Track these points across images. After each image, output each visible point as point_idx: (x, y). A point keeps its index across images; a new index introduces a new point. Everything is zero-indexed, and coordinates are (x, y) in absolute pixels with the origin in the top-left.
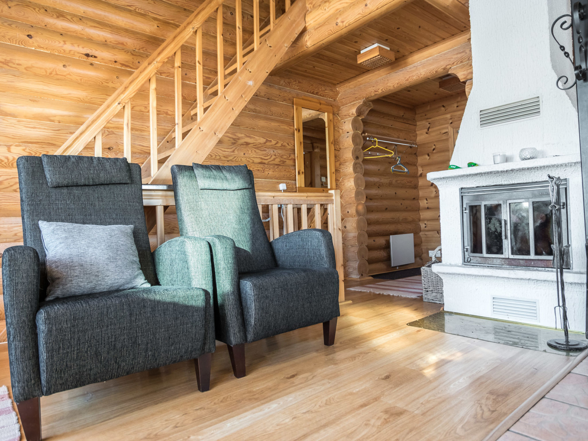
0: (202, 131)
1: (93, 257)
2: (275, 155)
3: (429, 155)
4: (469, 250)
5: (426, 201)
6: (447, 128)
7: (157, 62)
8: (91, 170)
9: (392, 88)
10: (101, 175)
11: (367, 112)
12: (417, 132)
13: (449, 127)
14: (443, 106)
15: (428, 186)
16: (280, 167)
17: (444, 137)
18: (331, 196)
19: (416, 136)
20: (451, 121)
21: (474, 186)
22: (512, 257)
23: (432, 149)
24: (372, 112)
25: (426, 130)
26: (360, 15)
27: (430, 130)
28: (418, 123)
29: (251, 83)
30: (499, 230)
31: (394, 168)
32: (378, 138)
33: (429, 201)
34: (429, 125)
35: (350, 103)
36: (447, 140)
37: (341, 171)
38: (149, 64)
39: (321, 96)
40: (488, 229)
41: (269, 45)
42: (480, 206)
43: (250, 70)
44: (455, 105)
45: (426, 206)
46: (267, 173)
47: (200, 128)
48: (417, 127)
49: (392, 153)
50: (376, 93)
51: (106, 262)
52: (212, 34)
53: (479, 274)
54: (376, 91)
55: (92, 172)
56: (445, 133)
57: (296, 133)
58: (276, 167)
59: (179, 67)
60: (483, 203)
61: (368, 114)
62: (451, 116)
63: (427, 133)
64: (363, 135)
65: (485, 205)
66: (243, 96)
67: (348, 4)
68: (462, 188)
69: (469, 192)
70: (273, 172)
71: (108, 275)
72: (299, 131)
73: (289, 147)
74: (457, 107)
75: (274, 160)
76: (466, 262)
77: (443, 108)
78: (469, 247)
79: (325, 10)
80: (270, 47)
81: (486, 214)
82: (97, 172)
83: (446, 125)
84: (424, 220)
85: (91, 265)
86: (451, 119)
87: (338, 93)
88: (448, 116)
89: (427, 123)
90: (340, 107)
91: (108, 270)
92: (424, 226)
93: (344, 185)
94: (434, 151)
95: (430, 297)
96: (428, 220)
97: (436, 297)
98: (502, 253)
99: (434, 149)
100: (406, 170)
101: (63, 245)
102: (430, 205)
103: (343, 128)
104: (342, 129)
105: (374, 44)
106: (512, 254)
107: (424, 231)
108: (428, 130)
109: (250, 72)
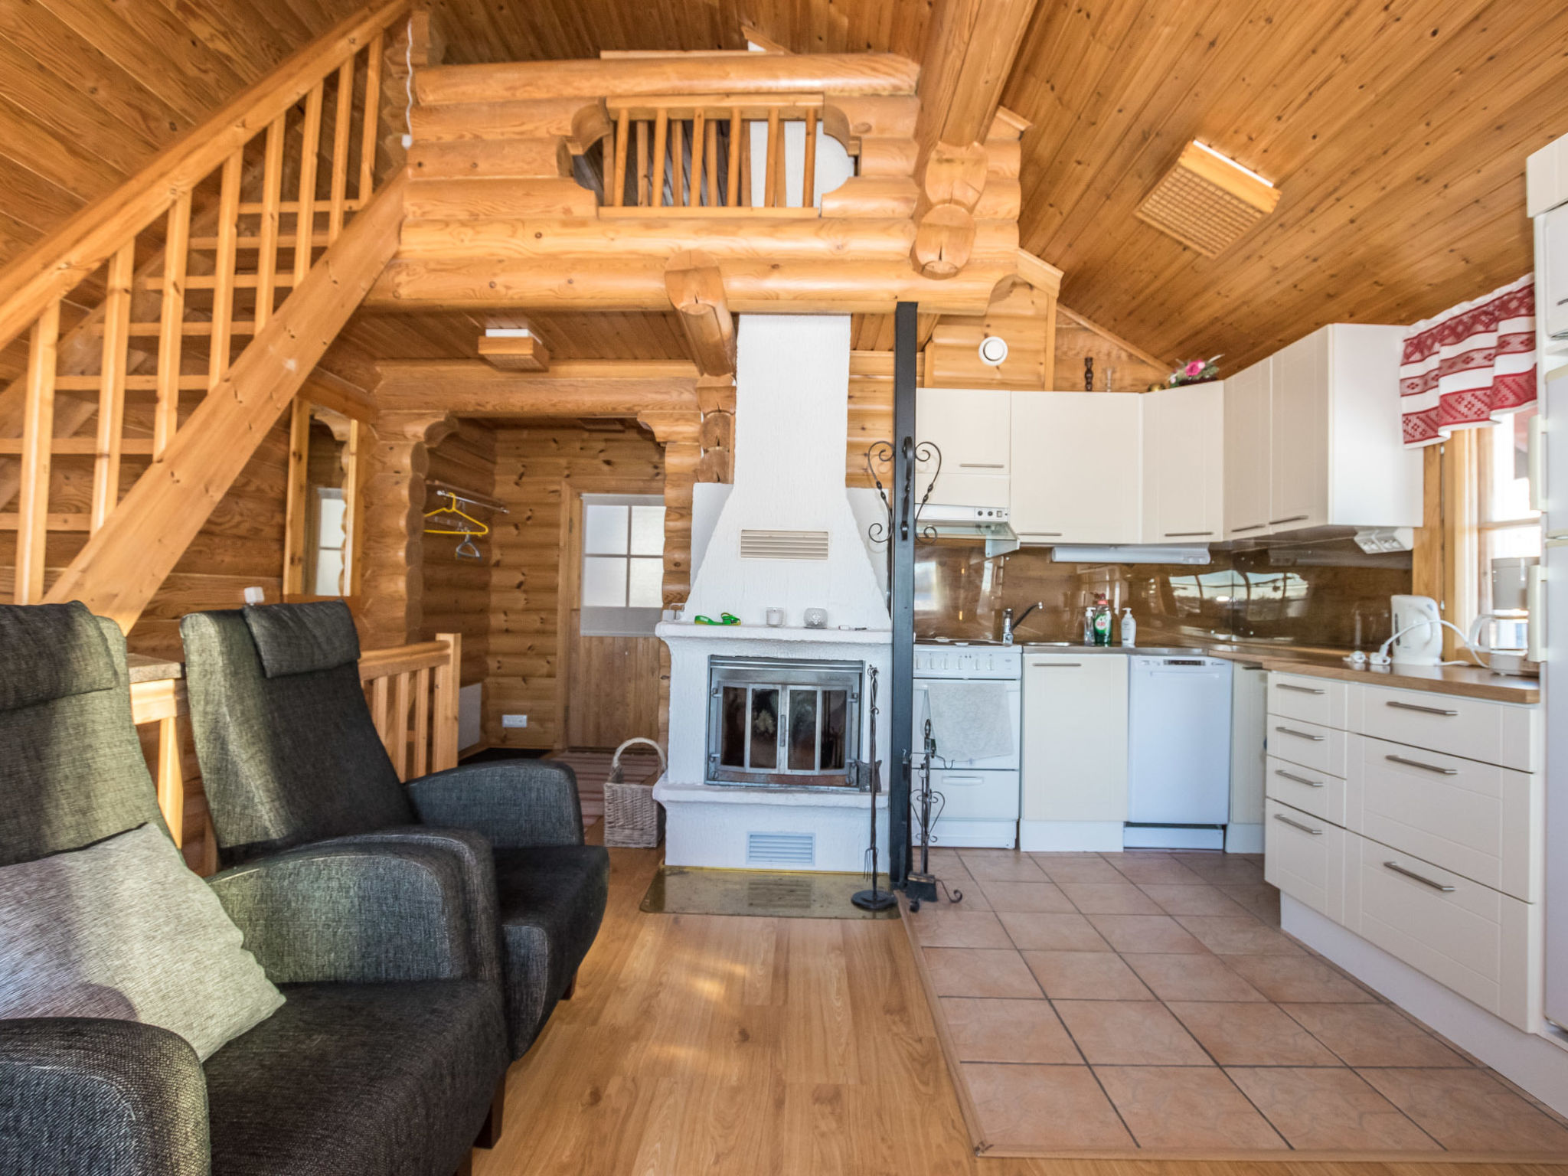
0: (178, 481)
1: (158, 971)
2: (241, 515)
3: (516, 527)
4: (719, 760)
5: (502, 617)
6: (559, 483)
7: (69, 264)
8: (6, 659)
9: (517, 410)
10: (39, 673)
11: (442, 437)
12: (497, 478)
13: (564, 484)
14: (555, 441)
15: (512, 587)
16: (249, 544)
17: (552, 499)
18: (445, 645)
19: (493, 484)
20: (566, 472)
21: (733, 654)
22: (788, 772)
23: (526, 516)
24: (453, 437)
25: (515, 477)
26: (551, 293)
27: (524, 479)
28: (499, 460)
29: (291, 364)
30: (771, 729)
31: (461, 549)
32: (458, 494)
33: (512, 617)
34: (522, 470)
35: (410, 409)
36: (557, 505)
37: (372, 555)
38: (46, 266)
39: (345, 378)
40: (754, 728)
41: (334, 278)
42: (745, 690)
43: (293, 333)
44: (578, 445)
45: (504, 626)
46: (218, 558)
47: (172, 474)
48: (497, 467)
49: (482, 530)
50: (480, 408)
51: (196, 975)
52: (111, 163)
53: (741, 801)
54: (479, 405)
55: (11, 666)
56: (553, 492)
57: (292, 462)
58: (239, 543)
59: (126, 291)
60: (750, 688)
61: (444, 441)
62: (569, 463)
63: (517, 484)
64: (428, 482)
65: (753, 690)
66: (274, 396)
67: (519, 256)
68: (712, 657)
69: (723, 664)
70: (235, 556)
71: (212, 1012)
72: (300, 458)
73: (272, 495)
74: (582, 449)
75: (237, 525)
76: (711, 778)
77: (553, 445)
78: (718, 755)
79: (462, 241)
80: (335, 282)
81: (753, 703)
82: (27, 663)
83: (557, 478)
84: (496, 654)
85: (163, 998)
86: (567, 468)
87: (377, 378)
88: (563, 462)
89: (519, 465)
90: (379, 410)
91: (207, 997)
92: (496, 665)
93: (376, 587)
94: (529, 522)
95: (618, 838)
96: (506, 654)
97: (630, 837)
98: (774, 767)
99: (529, 518)
100: (478, 554)
101: (40, 956)
102: (511, 626)
103: (386, 460)
104: (384, 463)
105: (520, 328)
106: (789, 768)
107: (496, 675)
108: (520, 478)
109: (293, 337)
